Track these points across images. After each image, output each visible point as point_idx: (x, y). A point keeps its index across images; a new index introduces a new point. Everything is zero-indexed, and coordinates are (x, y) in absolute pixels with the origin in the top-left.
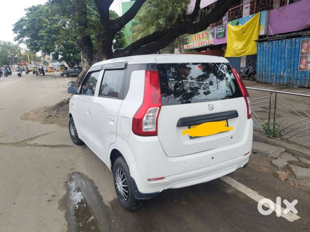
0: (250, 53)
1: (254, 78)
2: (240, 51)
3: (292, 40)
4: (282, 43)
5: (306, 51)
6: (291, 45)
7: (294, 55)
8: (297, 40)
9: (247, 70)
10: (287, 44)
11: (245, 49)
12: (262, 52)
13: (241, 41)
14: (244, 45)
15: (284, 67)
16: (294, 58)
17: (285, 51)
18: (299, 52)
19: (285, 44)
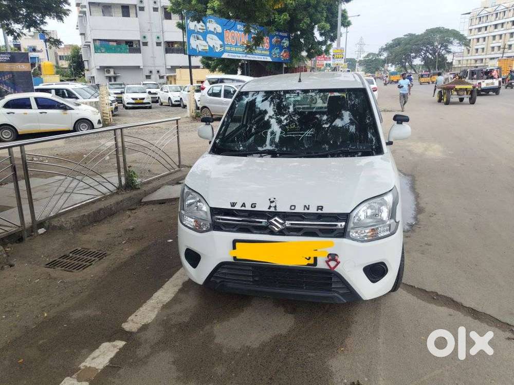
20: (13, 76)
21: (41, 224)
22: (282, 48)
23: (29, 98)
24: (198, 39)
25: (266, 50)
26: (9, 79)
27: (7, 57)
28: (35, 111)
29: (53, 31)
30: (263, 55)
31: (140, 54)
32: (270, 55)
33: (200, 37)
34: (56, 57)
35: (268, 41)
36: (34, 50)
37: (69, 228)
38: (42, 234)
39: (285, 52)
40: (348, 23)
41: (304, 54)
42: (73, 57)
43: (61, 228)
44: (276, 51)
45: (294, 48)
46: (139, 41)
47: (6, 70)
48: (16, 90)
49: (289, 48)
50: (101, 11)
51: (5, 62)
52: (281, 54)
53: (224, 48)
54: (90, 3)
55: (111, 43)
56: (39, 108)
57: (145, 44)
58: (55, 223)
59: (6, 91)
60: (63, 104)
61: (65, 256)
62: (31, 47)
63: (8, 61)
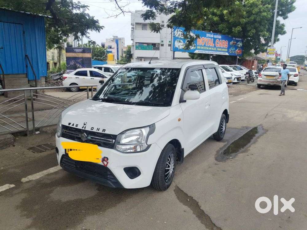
20: (83, 59)
21: (37, 129)
22: (236, 47)
23: (87, 71)
24: (180, 42)
25: (225, 48)
26: (81, 61)
27: (81, 50)
28: (89, 77)
29: (123, 38)
30: (222, 52)
31: (159, 51)
32: (228, 52)
33: (182, 41)
34: (122, 52)
35: (227, 43)
36: (111, 48)
37: (49, 133)
38: (37, 134)
39: (239, 50)
40: (283, 32)
41: (253, 51)
42: (128, 52)
43: (46, 132)
44: (232, 49)
45: (246, 48)
46: (159, 43)
47: (79, 56)
48: (83, 67)
49: (242, 48)
50: (141, 27)
51: (80, 53)
52: (236, 51)
53: (196, 48)
54: (136, 23)
55: (144, 45)
56: (91, 76)
57: (162, 45)
58: (44, 129)
59: (79, 67)
60: (102, 75)
61: (39, 146)
62: (109, 46)
63: (82, 52)
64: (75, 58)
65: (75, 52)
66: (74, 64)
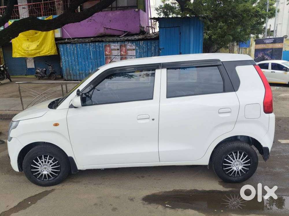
0: (47, 53)
1: (56, 78)
2: (34, 51)
3: (95, 44)
4: (86, 46)
5: (109, 54)
6: (96, 48)
7: (100, 56)
8: (100, 44)
9: (45, 70)
10: (91, 47)
11: (39, 50)
12: (65, 53)
13: (32, 42)
14: (38, 46)
15: (92, 66)
16: (100, 58)
17: (91, 53)
18: (103, 54)
19: (90, 47)
20: (273, 50)
23: (269, 63)
26: (270, 52)
28: (269, 70)
48: (272, 58)
51: (270, 43)
56: (272, 69)
59: (267, 59)
64: (264, 50)
65: (265, 43)
66: (262, 56)
